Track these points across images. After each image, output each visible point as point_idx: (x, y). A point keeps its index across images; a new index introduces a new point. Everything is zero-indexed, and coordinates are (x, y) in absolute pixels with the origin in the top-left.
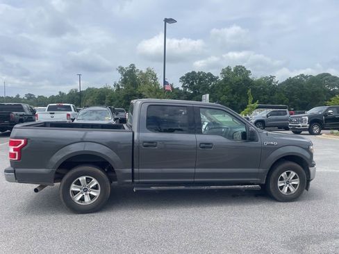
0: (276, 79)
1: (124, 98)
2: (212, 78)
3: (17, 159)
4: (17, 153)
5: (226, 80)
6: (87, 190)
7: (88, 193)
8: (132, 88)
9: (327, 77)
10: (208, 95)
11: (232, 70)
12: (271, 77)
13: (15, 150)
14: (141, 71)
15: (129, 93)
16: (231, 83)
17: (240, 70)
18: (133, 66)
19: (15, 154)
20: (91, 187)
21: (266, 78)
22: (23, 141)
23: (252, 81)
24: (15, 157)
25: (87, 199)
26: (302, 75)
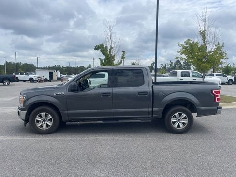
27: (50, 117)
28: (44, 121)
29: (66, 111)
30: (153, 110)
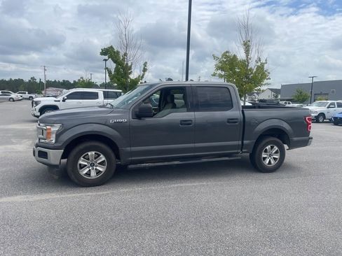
27: (103, 158)
28: (92, 165)
29: (129, 149)
30: (243, 143)
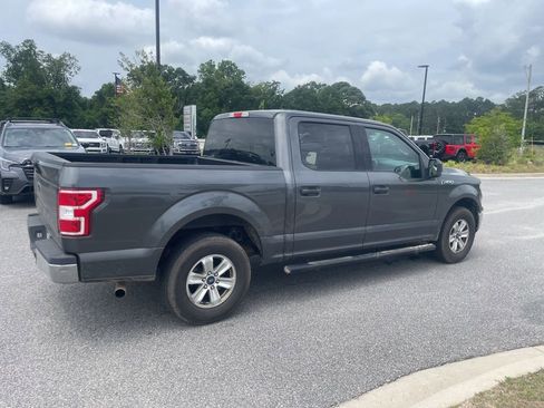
0: (280, 88)
1: (16, 106)
2: (186, 79)
3: (82, 232)
4: (83, 219)
5: (208, 82)
6: (212, 280)
7: (215, 285)
8: (34, 87)
9: (344, 88)
10: (194, 107)
11: (217, 68)
12: (275, 83)
13: (77, 213)
14: (49, 56)
15: (28, 96)
16: (216, 88)
17: (228, 68)
18: (30, 44)
19: (79, 222)
20: (220, 273)
21: (267, 84)
22: (94, 194)
23: (248, 87)
24: (79, 230)
25: (215, 296)
26: (313, 83)
